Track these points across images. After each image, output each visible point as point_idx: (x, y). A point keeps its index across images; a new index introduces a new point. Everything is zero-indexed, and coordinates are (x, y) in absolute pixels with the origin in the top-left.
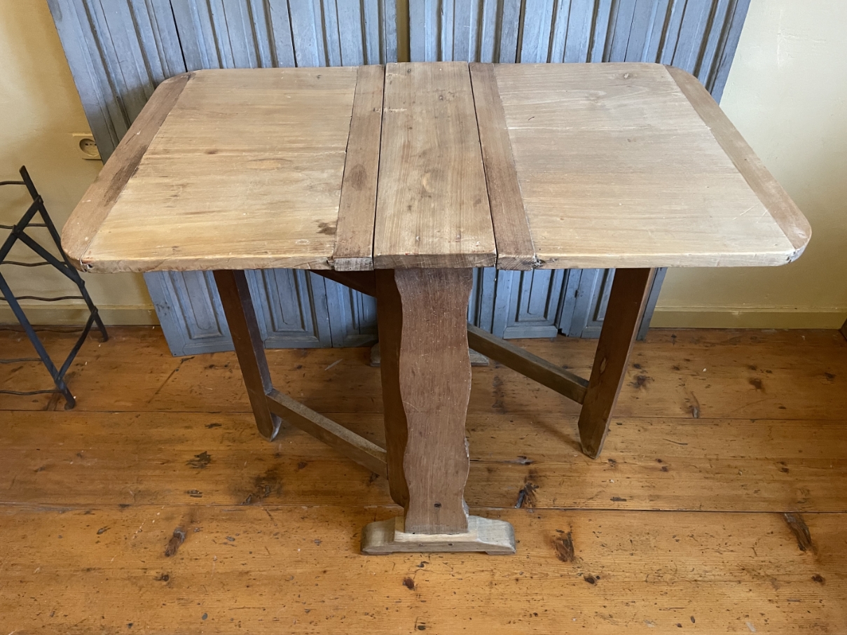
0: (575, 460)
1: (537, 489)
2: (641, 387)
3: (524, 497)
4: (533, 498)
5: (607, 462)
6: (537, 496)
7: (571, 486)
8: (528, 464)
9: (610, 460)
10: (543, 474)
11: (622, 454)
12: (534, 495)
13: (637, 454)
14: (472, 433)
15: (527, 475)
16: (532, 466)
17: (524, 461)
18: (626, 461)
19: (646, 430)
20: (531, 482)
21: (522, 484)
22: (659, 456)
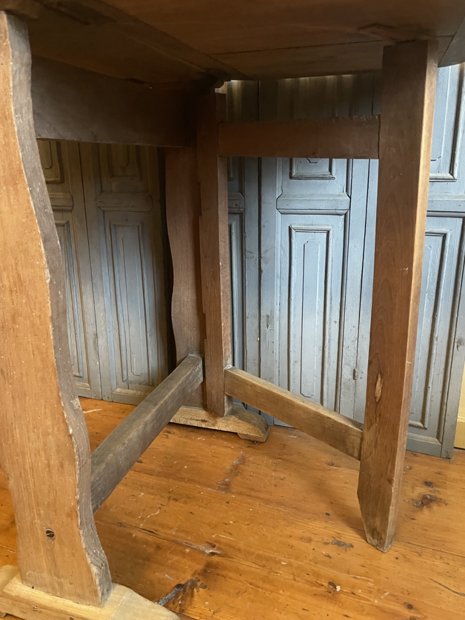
0: (279, 569)
1: (201, 589)
2: (425, 507)
3: (177, 595)
4: (189, 598)
5: (326, 584)
6: (196, 598)
7: (252, 601)
8: (213, 554)
9: (330, 583)
10: (224, 573)
11: (354, 580)
12: (192, 595)
13: (376, 588)
14: (171, 501)
15: (200, 567)
16: (215, 559)
17: (211, 551)
18: (355, 591)
19: (407, 560)
20: (201, 578)
21: (186, 577)
22: (410, 600)
